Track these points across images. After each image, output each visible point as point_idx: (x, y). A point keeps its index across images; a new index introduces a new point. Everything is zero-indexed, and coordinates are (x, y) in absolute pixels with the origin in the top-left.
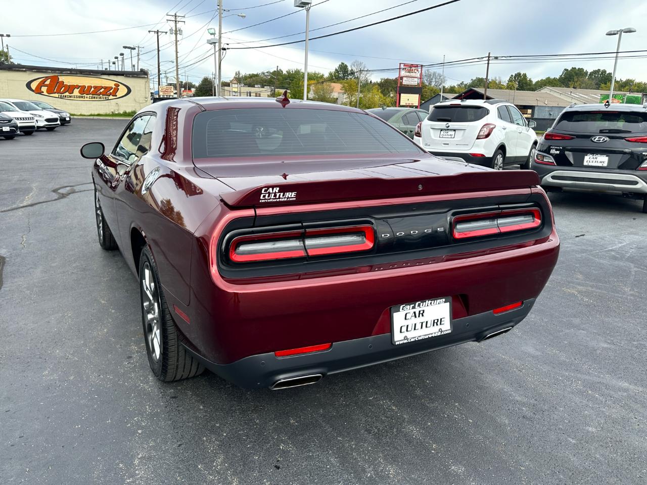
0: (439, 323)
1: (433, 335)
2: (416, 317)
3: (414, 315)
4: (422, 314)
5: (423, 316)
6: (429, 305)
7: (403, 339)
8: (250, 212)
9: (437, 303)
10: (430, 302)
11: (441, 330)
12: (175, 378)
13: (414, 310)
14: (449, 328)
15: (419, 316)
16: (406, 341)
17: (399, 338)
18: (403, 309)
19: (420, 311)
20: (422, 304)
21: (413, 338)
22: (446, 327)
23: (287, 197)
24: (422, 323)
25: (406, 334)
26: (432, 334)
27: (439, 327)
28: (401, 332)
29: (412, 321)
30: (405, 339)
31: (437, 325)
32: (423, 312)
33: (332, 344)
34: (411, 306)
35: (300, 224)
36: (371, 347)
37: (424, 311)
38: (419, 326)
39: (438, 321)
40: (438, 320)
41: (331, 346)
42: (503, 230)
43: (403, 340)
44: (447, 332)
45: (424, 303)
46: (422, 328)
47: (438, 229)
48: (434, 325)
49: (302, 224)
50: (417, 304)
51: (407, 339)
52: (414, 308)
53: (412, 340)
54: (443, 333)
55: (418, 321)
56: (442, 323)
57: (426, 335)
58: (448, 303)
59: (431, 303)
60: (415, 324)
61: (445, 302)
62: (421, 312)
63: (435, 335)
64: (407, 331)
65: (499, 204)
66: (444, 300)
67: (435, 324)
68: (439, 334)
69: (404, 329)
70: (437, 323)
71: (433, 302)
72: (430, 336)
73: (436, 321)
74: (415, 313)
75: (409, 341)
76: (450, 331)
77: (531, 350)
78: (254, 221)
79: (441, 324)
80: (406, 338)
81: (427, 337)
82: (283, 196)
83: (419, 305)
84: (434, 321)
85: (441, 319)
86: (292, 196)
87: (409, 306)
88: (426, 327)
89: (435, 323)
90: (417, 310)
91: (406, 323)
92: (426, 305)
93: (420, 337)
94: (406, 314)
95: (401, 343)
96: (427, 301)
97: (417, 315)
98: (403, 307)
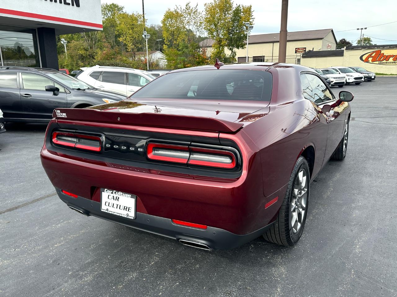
0: (127, 209)
1: (122, 216)
2: (114, 200)
3: (113, 198)
4: (117, 199)
5: (118, 200)
6: (121, 195)
9: (126, 196)
10: (121, 193)
11: (128, 215)
14: (133, 216)
15: (116, 200)
16: (107, 211)
17: (104, 208)
19: (116, 197)
20: (117, 193)
21: (111, 212)
22: (131, 214)
24: (117, 205)
25: (108, 207)
26: (122, 214)
27: (127, 212)
28: (105, 205)
29: (112, 201)
30: (106, 210)
31: (126, 210)
32: (119, 199)
34: (111, 191)
36: (92, 206)
38: (115, 206)
39: (127, 208)
40: (127, 207)
41: (77, 197)
44: (131, 218)
45: (118, 193)
46: (117, 208)
47: (139, 149)
48: (124, 210)
50: (114, 191)
51: (108, 211)
52: (112, 193)
53: (110, 213)
54: (128, 217)
55: (116, 202)
56: (129, 210)
57: (118, 213)
58: (134, 199)
59: (122, 195)
60: (113, 204)
61: (131, 197)
62: (117, 198)
63: (124, 216)
67: (125, 209)
68: (126, 216)
69: (107, 204)
70: (126, 209)
72: (120, 215)
73: (126, 208)
74: (113, 196)
75: (108, 212)
76: (133, 218)
79: (128, 211)
80: (107, 210)
81: (118, 215)
83: (115, 193)
84: (125, 207)
85: (129, 208)
86: (65, 115)
87: (109, 191)
88: (120, 208)
89: (125, 208)
90: (115, 195)
91: (109, 201)
92: (120, 194)
93: (115, 212)
94: (109, 195)
95: (104, 211)
96: (120, 192)
97: (115, 199)
98: (106, 190)
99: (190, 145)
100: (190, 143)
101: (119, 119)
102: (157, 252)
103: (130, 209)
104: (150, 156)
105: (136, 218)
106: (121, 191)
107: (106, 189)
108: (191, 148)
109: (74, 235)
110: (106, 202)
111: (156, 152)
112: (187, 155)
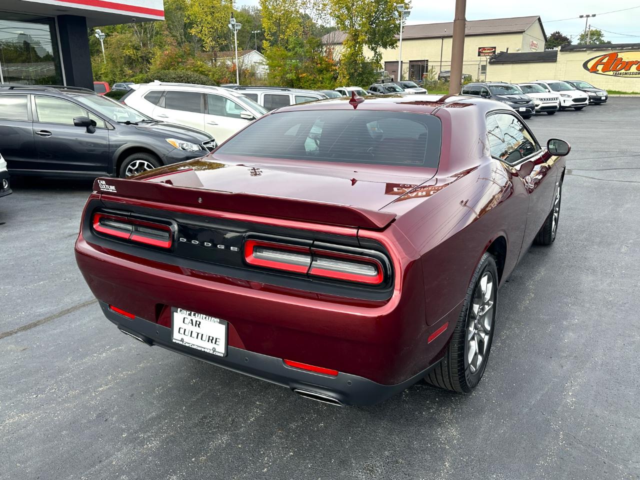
0: (214, 341)
1: (206, 350)
2: (193, 325)
3: (191, 322)
4: (198, 324)
5: (199, 327)
6: (204, 318)
9: (212, 321)
10: (204, 316)
11: (214, 350)
13: (191, 318)
14: (223, 351)
15: (196, 326)
16: (181, 343)
17: (177, 337)
19: (196, 321)
20: (197, 314)
22: (220, 349)
23: (111, 189)
24: (198, 334)
25: (183, 336)
26: (205, 348)
27: (213, 345)
28: (179, 332)
29: (189, 328)
30: (181, 341)
31: (212, 342)
32: (200, 324)
34: (187, 312)
36: (157, 333)
38: (195, 335)
40: (213, 338)
41: (134, 317)
43: (179, 340)
44: (219, 354)
45: (199, 315)
46: (197, 338)
48: (208, 341)
50: (193, 312)
51: (183, 342)
52: (190, 315)
53: (187, 345)
54: (215, 353)
55: (196, 329)
56: (217, 343)
57: (199, 347)
58: (224, 326)
59: (206, 318)
60: (192, 332)
61: (220, 323)
62: (198, 323)
63: (208, 352)
64: (184, 334)
66: (219, 320)
67: (210, 341)
68: (211, 352)
69: (182, 331)
70: (212, 340)
72: (203, 350)
73: (211, 338)
74: (192, 320)
75: (184, 344)
76: (222, 355)
79: (215, 343)
80: (182, 340)
81: (200, 349)
82: (109, 187)
83: (194, 315)
84: (209, 337)
85: (216, 339)
87: (185, 312)
88: (202, 339)
89: (211, 339)
90: (194, 319)
91: (184, 326)
92: (201, 318)
93: (193, 345)
94: (184, 318)
95: (177, 342)
96: (202, 315)
97: (194, 323)
98: (181, 311)
99: (312, 245)
100: (312, 242)
101: (200, 200)
102: (258, 400)
103: (218, 340)
104: (249, 260)
105: (227, 355)
106: (204, 313)
107: (179, 309)
108: (313, 250)
109: (128, 371)
110: (180, 328)
111: (258, 253)
112: (307, 260)
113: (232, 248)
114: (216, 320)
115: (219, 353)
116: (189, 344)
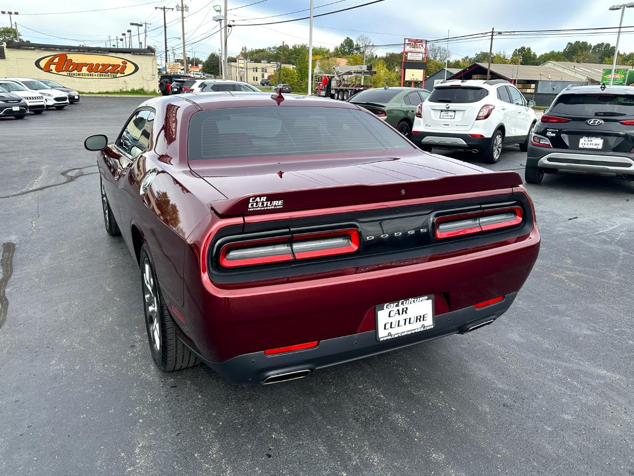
0: (422, 319)
1: (416, 331)
2: (399, 314)
3: (397, 312)
4: (405, 311)
5: (406, 313)
6: (412, 302)
7: (387, 335)
8: (239, 220)
9: (420, 300)
10: (413, 299)
11: (423, 326)
12: (174, 368)
13: (398, 308)
14: (432, 323)
15: (402, 314)
16: (390, 337)
17: (383, 334)
18: (387, 307)
19: (403, 309)
20: (405, 302)
21: (397, 334)
22: (429, 323)
23: (274, 205)
24: (405, 320)
25: (390, 330)
27: (422, 323)
28: (385, 329)
29: (395, 319)
30: (388, 336)
31: (420, 321)
32: (407, 310)
33: (319, 342)
34: (395, 304)
35: (288, 230)
36: (356, 343)
37: (407, 308)
38: (402, 323)
39: (421, 318)
40: (421, 316)
41: (318, 344)
42: (485, 228)
43: (386, 337)
44: (429, 328)
45: (407, 301)
46: (405, 324)
48: (417, 322)
49: (290, 230)
50: (401, 302)
51: (391, 335)
52: (397, 306)
53: (396, 336)
54: (425, 329)
55: (402, 318)
56: (425, 319)
57: (409, 331)
58: (431, 300)
59: (414, 301)
60: (399, 321)
61: (427, 299)
62: (405, 309)
63: (419, 331)
64: (391, 327)
65: (480, 204)
66: (426, 297)
67: (418, 320)
68: (422, 329)
69: (388, 326)
71: (416, 299)
72: (413, 332)
73: (419, 318)
74: (398, 310)
75: (393, 337)
76: (432, 327)
77: (516, 337)
78: (243, 228)
79: (423, 320)
80: (390, 334)
81: (410, 333)
82: (271, 204)
83: (402, 303)
84: (417, 317)
85: (424, 316)
86: (279, 204)
87: (392, 305)
88: (410, 323)
89: (418, 319)
90: (401, 308)
91: (390, 320)
92: (410, 303)
93: (403, 333)
94: (390, 312)
95: (386, 339)
96: (410, 299)
97: (401, 312)
98: (387, 305)
100: (479, 206)
101: (403, 192)
103: (425, 316)
106: (412, 297)
110: (385, 324)
113: (422, 230)
114: (424, 298)
115: (429, 326)
116: (399, 333)
